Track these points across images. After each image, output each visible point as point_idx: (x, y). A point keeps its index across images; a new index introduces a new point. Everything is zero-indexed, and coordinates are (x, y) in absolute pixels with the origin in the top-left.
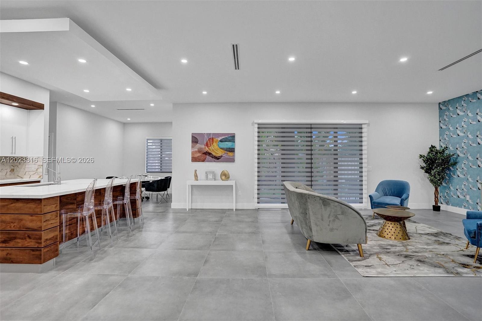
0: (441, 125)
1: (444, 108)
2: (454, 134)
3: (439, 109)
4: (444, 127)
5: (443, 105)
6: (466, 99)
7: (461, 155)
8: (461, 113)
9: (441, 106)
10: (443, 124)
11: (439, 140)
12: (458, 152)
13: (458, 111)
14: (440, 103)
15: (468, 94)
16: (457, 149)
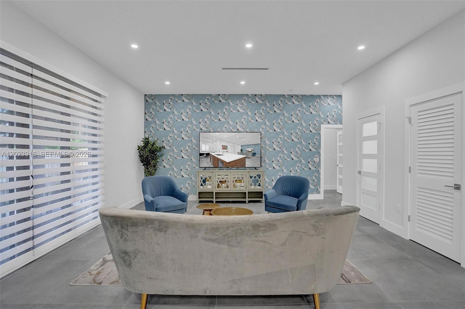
0: (147, 117)
1: (150, 101)
2: (160, 128)
3: (145, 101)
4: (150, 119)
5: (149, 98)
6: (173, 98)
7: (167, 147)
8: (168, 110)
9: (147, 99)
10: (149, 117)
11: (144, 132)
12: (164, 145)
13: (165, 108)
14: (146, 95)
15: (175, 95)
16: (163, 141)
